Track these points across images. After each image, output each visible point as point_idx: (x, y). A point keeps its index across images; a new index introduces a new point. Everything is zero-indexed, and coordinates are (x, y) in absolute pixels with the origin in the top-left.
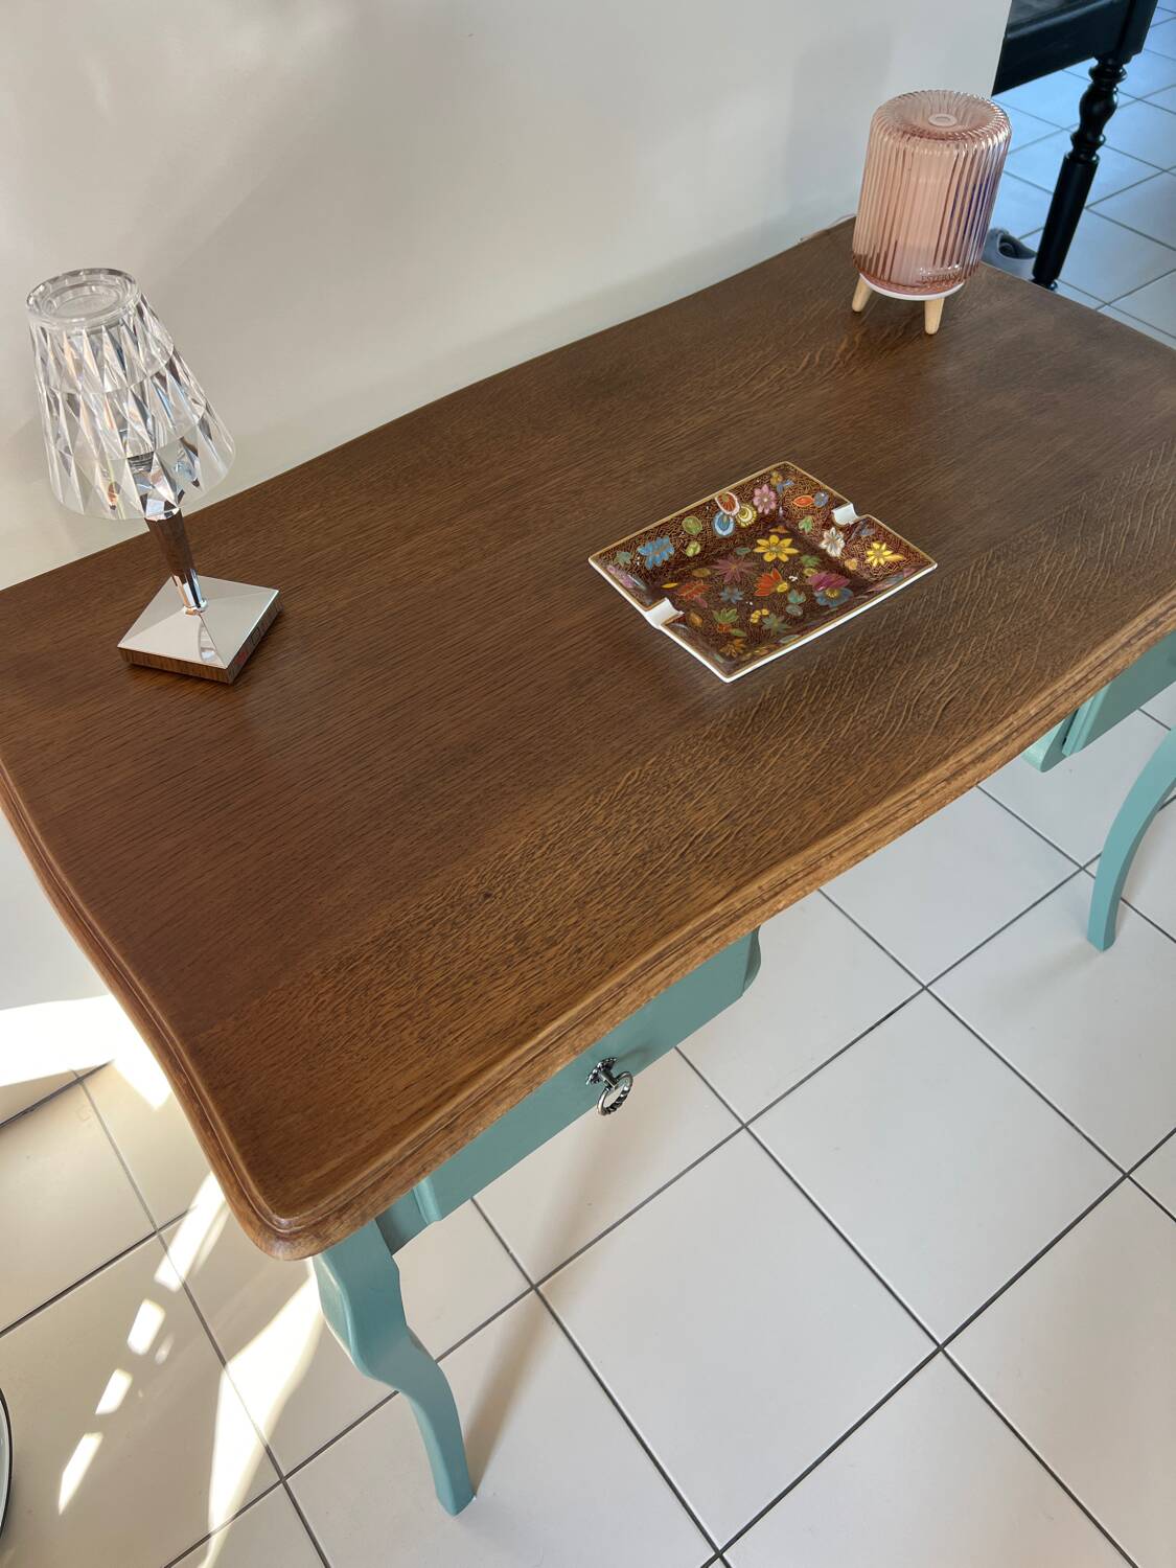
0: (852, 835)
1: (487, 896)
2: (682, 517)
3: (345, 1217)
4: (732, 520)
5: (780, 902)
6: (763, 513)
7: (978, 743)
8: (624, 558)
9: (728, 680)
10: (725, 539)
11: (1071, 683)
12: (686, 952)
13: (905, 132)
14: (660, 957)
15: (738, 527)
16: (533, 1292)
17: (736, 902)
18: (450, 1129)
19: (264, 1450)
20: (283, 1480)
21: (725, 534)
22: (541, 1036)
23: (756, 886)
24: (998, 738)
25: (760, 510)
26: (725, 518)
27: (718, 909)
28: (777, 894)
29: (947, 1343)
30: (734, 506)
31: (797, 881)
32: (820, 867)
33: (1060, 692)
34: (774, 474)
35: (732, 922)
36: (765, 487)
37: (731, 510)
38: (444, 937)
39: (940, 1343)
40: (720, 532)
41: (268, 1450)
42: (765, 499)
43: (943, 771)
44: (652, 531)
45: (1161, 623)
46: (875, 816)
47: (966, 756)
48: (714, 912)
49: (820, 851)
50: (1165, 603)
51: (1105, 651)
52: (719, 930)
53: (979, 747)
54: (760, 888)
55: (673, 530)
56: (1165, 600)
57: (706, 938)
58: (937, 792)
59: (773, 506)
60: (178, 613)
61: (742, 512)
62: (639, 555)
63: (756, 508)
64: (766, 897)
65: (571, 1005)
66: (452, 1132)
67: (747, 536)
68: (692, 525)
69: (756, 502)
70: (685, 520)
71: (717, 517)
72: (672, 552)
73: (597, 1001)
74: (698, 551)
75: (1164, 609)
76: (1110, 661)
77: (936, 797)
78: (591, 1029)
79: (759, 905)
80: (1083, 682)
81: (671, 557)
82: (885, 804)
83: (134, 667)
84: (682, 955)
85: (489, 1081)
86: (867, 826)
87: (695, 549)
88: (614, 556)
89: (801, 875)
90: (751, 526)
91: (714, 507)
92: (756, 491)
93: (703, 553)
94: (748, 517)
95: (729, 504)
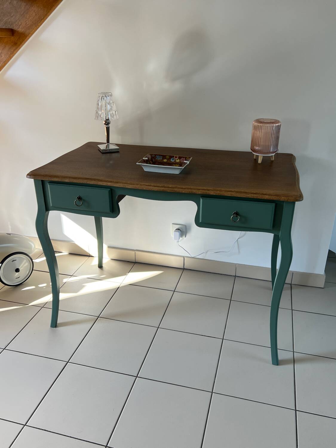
0: (126, 183)
3: (33, 176)
4: (175, 160)
5: (109, 183)
6: (181, 162)
8: (153, 156)
9: (137, 163)
10: (172, 162)
16: (97, 317)
20: (43, 307)
24: (160, 186)
32: (118, 183)
34: (188, 157)
35: (100, 181)
39: (138, 376)
42: (183, 160)
44: (161, 155)
46: (131, 182)
47: (152, 184)
52: (98, 181)
55: (164, 156)
61: (177, 159)
62: (156, 156)
63: (180, 160)
64: (107, 181)
67: (175, 163)
70: (167, 156)
72: (161, 159)
78: (73, 179)
79: (105, 182)
83: (99, 150)
89: (114, 182)
90: (177, 162)
91: (173, 157)
92: (182, 158)
93: (167, 162)
94: (178, 161)
95: (176, 157)
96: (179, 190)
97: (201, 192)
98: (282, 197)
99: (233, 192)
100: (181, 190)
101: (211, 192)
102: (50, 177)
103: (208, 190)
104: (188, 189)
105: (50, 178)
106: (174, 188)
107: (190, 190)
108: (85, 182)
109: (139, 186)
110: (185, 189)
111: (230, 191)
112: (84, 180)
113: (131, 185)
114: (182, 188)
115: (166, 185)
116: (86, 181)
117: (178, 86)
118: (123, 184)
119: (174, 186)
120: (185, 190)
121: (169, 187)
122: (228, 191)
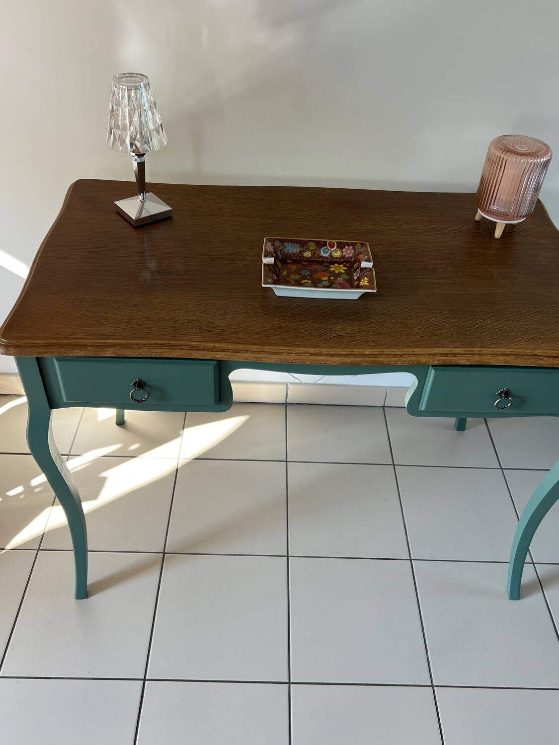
0: (259, 350)
1: (136, 306)
2: (310, 241)
3: (16, 349)
4: (329, 252)
5: (217, 355)
6: (345, 256)
7: (332, 350)
8: (278, 244)
9: (263, 285)
10: (323, 257)
11: (393, 353)
12: (173, 349)
13: (504, 151)
14: (163, 344)
15: (331, 255)
16: (162, 554)
17: (202, 345)
18: (62, 347)
19: (42, 533)
20: (39, 550)
21: (324, 255)
22: (107, 341)
23: (212, 345)
24: (344, 353)
25: (344, 254)
26: (327, 250)
27: (194, 344)
28: (218, 351)
29: (293, 683)
30: (334, 247)
31: (228, 352)
32: (240, 353)
33: (385, 353)
34: (358, 245)
35: (196, 350)
36: (351, 247)
37: (331, 248)
38: (113, 307)
39: (291, 681)
40: (322, 253)
41: (43, 534)
42: (349, 252)
43: (312, 350)
44: (295, 240)
45: (457, 357)
46: (273, 349)
47: (325, 351)
48: (192, 343)
49: (244, 348)
50: (465, 351)
51: (419, 351)
52: (190, 350)
53: (333, 351)
54: (214, 346)
55: (304, 244)
56: (465, 349)
57: (183, 349)
58: (304, 356)
59: (351, 255)
60: (136, 200)
61: (336, 251)
62: (284, 245)
63: (342, 253)
64: (214, 350)
65: (124, 339)
66: (61, 348)
67: (332, 261)
68: (312, 246)
69: (344, 250)
70: (310, 243)
71: (324, 248)
72: (298, 251)
73: (133, 344)
74: (310, 256)
75: (463, 352)
76: (419, 356)
77: (302, 357)
78: (124, 350)
79: (209, 351)
80: (399, 356)
81: (297, 252)
82: (280, 348)
83: (118, 213)
84: (171, 349)
85: (83, 342)
86: (268, 350)
87: (308, 255)
88: (275, 241)
89: (231, 351)
90: (336, 258)
91: (325, 244)
92: (346, 247)
93: (311, 257)
94: (338, 254)
95: (332, 246)
96: (390, 359)
97: (438, 360)
99: (508, 355)
100: (394, 359)
101: (461, 360)
103: (455, 355)
104: (408, 355)
106: (376, 356)
107: (413, 359)
108: (156, 353)
109: (293, 356)
110: (402, 356)
111: (502, 355)
112: (153, 351)
113: (274, 357)
114: (395, 355)
115: (356, 351)
116: (159, 350)
117: (289, 37)
118: (255, 355)
119: (376, 351)
120: (403, 359)
121: (364, 355)
122: (498, 355)
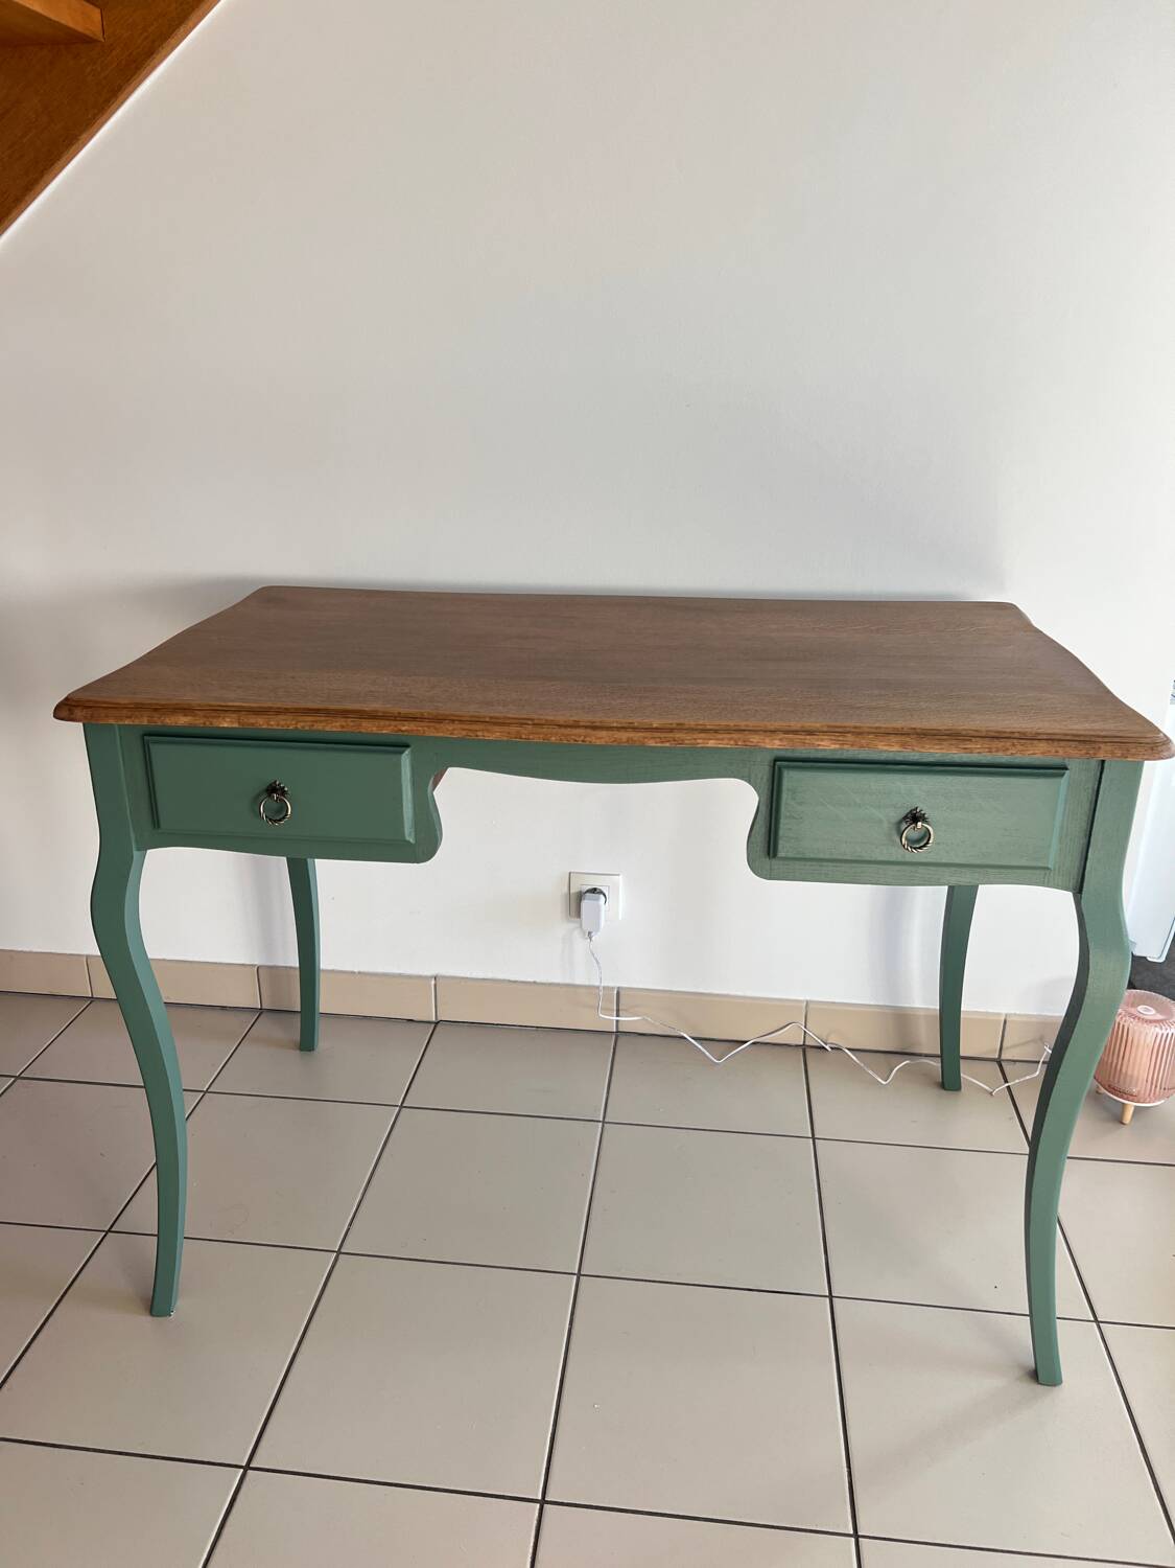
3: (84, 711)
5: (404, 725)
11: (701, 727)
12: (333, 717)
14: (318, 710)
28: (406, 720)
31: (422, 721)
32: (441, 723)
35: (369, 718)
52: (359, 718)
58: (548, 728)
64: (399, 718)
76: (747, 733)
78: (254, 716)
80: (712, 732)
86: (488, 719)
89: (427, 720)
96: (695, 736)
97: (780, 740)
98: (1102, 746)
99: (908, 733)
100: (701, 735)
101: (822, 740)
102: (156, 710)
103: (809, 732)
104: (729, 730)
105: (156, 715)
106: (671, 730)
107: (736, 736)
108: (304, 725)
110: (716, 731)
111: (896, 734)
112: (301, 719)
113: (497, 729)
114: (705, 731)
115: (636, 723)
116: (310, 718)
118: (467, 727)
119: (669, 723)
120: (718, 736)
121: (649, 729)
122: (889, 733)
